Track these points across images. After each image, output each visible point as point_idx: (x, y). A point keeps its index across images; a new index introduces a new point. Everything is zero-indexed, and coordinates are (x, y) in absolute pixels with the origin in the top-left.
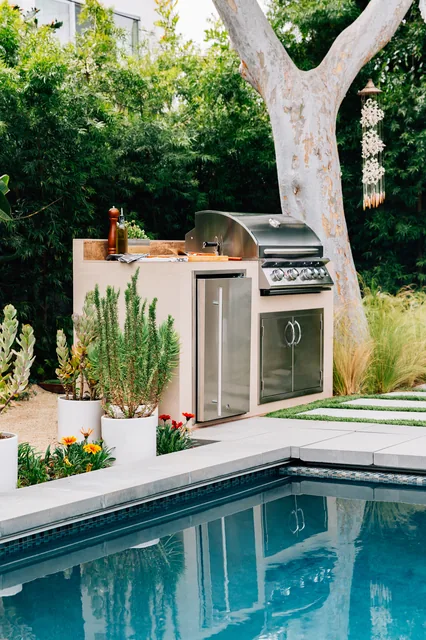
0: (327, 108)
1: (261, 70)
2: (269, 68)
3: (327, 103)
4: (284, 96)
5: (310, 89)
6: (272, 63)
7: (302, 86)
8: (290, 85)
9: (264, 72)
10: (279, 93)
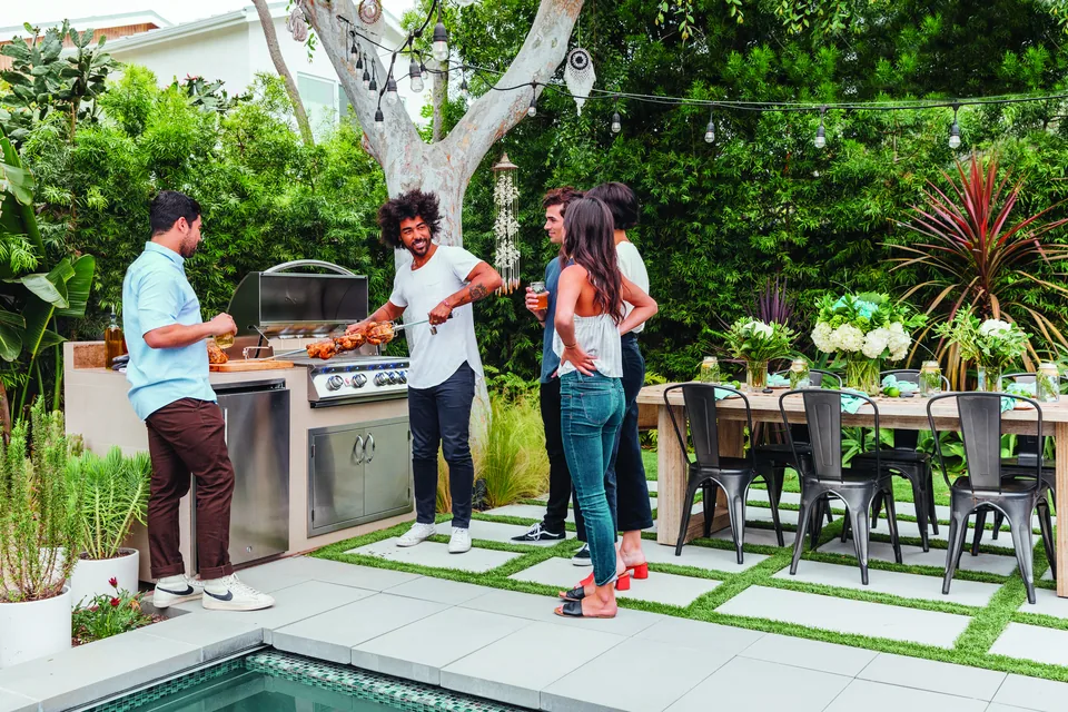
0: (449, 185)
1: (381, 143)
2: (388, 141)
3: (448, 178)
4: (403, 172)
5: (431, 163)
6: (393, 135)
7: (422, 160)
8: (409, 159)
9: (384, 144)
10: (398, 167)
